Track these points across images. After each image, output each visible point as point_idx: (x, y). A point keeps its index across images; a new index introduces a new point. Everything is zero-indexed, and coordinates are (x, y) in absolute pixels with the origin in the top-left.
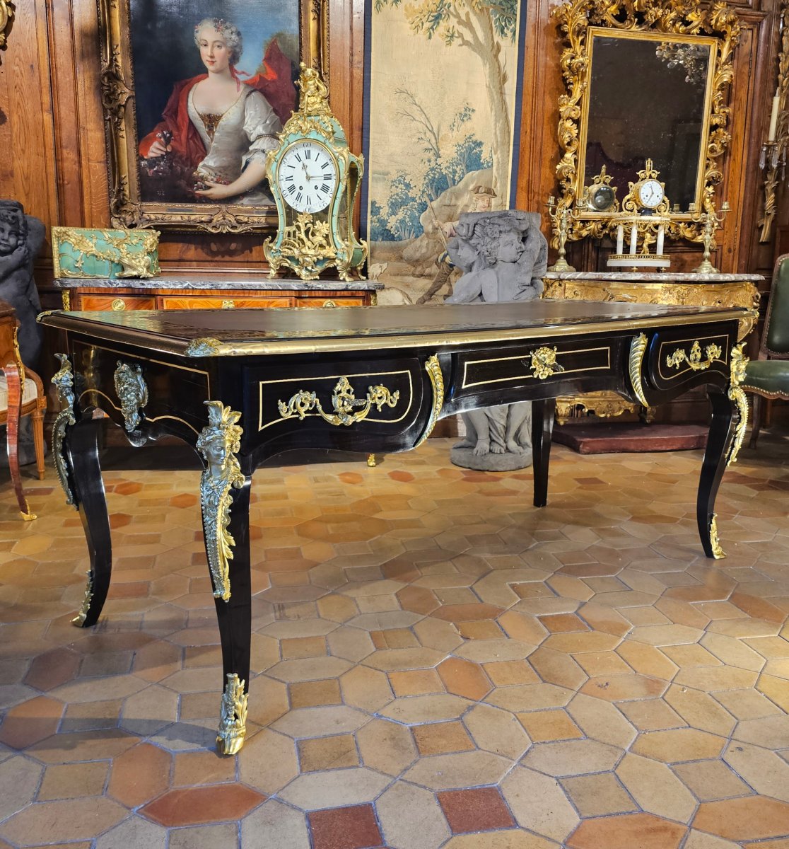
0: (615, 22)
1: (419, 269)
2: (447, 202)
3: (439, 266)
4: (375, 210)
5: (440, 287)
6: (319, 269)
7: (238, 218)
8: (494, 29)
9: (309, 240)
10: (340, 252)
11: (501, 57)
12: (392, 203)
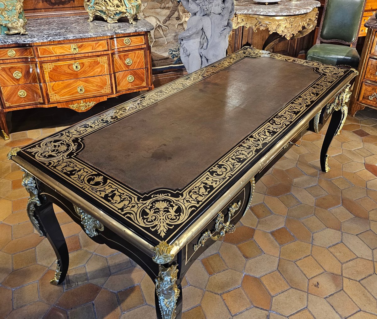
1: (163, 4)
3: (173, 3)
5: (174, 13)
6: (117, 17)
9: (110, 2)
10: (128, 9)
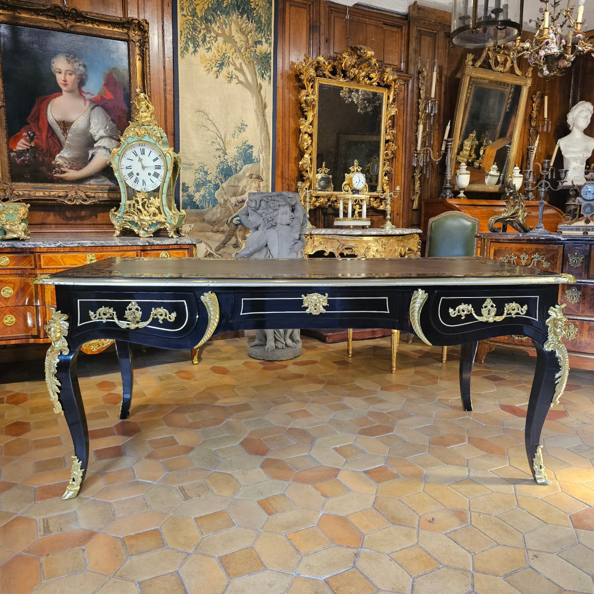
0: (330, 75)
1: (216, 227)
2: (232, 184)
3: (229, 226)
4: (185, 188)
5: (230, 239)
6: (153, 230)
7: (87, 193)
8: (258, 75)
9: (145, 210)
10: (169, 218)
11: (262, 92)
12: (196, 184)
